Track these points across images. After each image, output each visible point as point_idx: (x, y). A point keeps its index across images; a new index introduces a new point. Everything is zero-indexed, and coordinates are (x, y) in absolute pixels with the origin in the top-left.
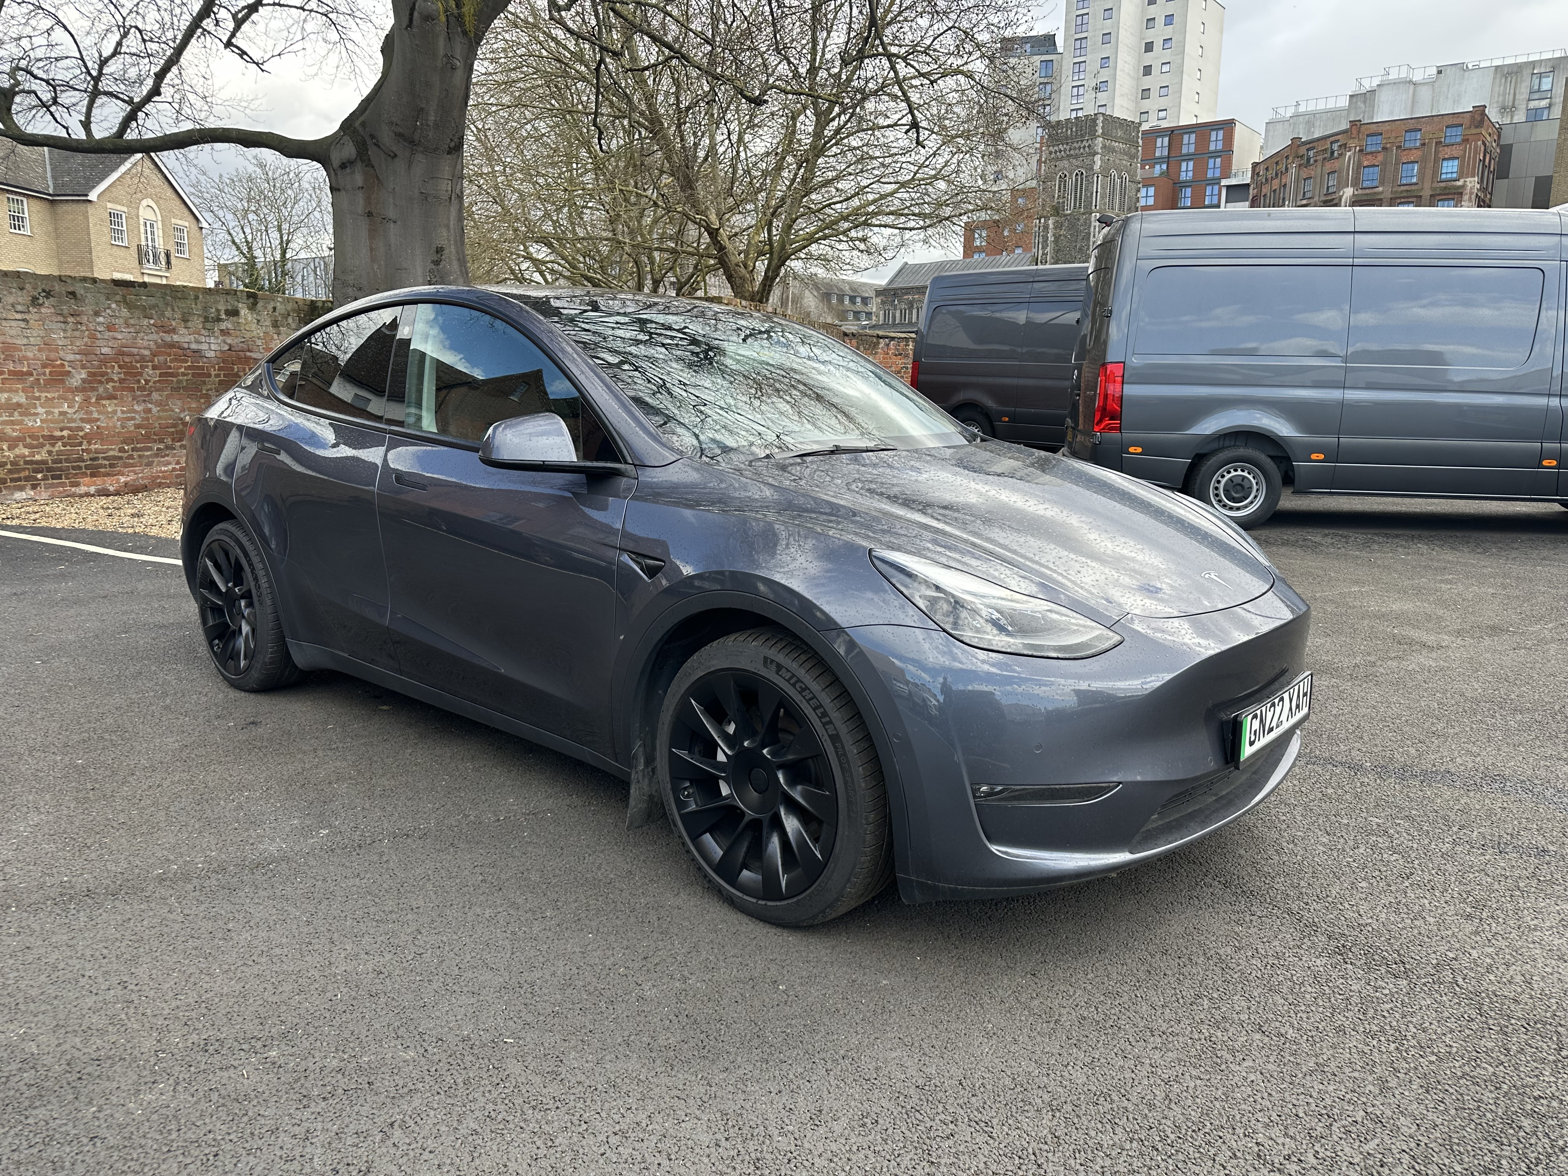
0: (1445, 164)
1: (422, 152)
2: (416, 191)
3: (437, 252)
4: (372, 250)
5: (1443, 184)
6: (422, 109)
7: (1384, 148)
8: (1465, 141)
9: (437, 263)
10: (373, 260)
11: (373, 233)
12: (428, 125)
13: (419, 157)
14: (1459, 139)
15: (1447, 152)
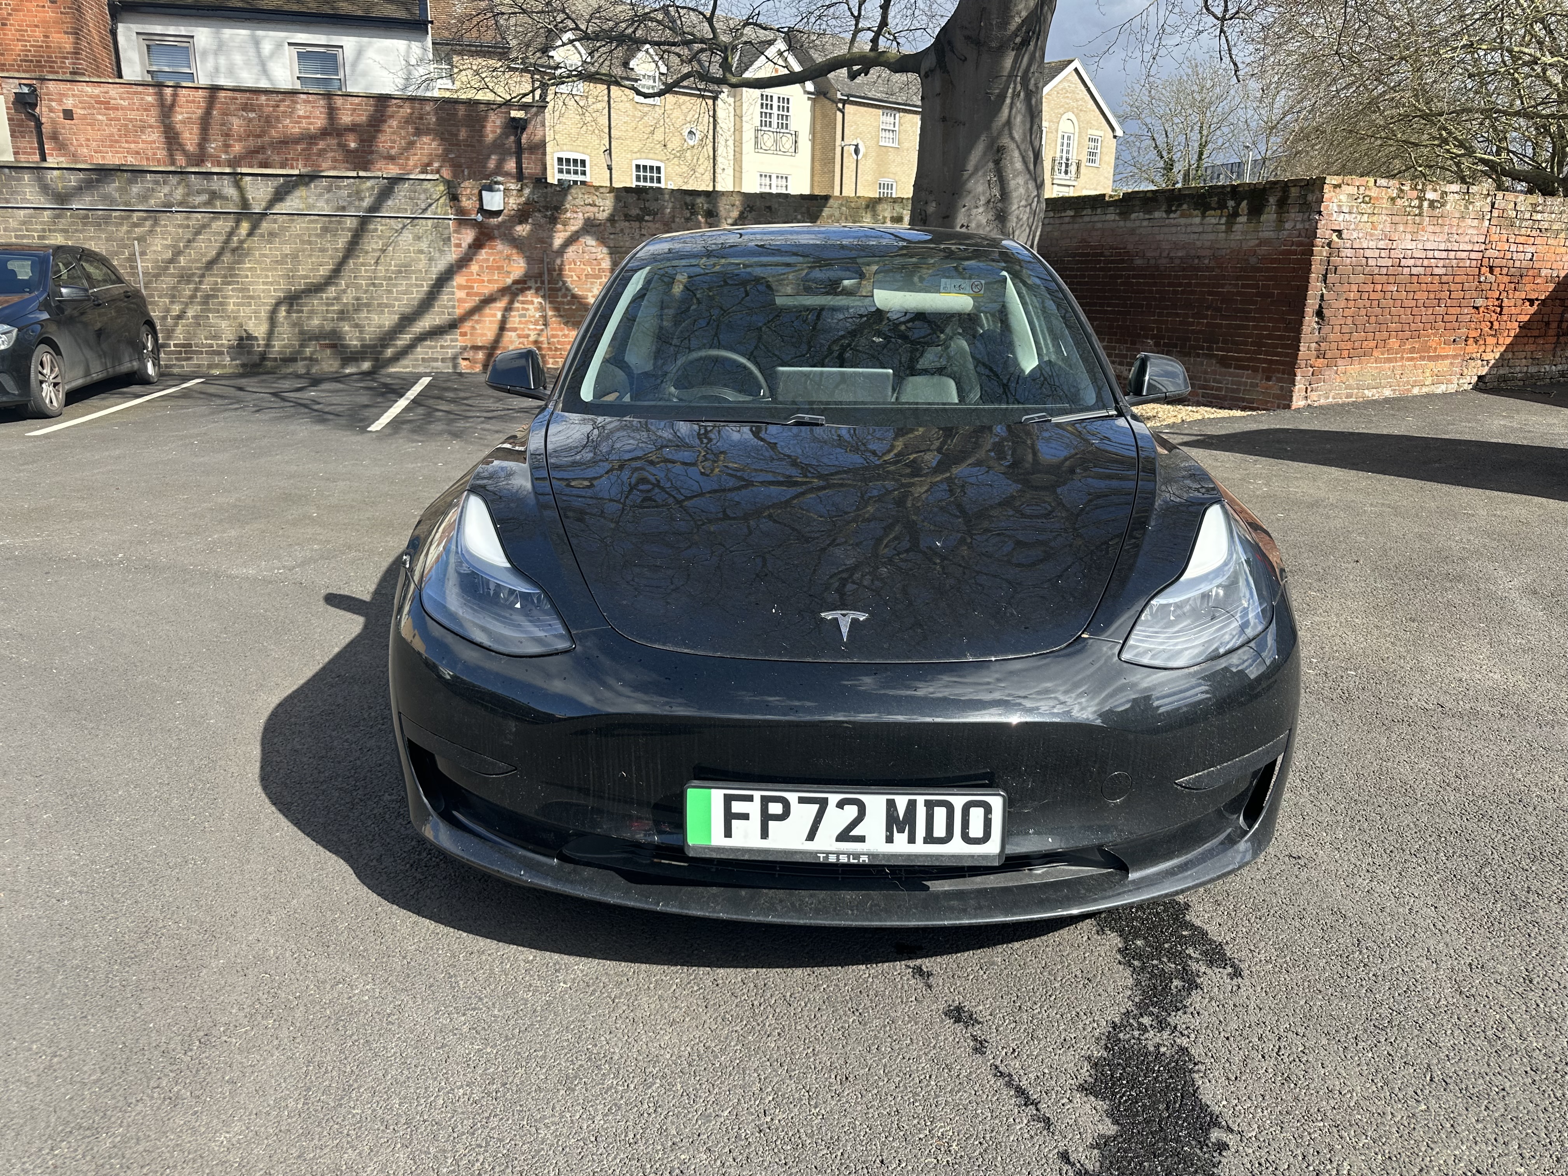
1: (987, 53)
3: (998, 151)
4: (944, 153)
6: (984, 9)
9: (997, 162)
10: (944, 163)
11: (946, 137)
12: (991, 25)
13: (985, 58)
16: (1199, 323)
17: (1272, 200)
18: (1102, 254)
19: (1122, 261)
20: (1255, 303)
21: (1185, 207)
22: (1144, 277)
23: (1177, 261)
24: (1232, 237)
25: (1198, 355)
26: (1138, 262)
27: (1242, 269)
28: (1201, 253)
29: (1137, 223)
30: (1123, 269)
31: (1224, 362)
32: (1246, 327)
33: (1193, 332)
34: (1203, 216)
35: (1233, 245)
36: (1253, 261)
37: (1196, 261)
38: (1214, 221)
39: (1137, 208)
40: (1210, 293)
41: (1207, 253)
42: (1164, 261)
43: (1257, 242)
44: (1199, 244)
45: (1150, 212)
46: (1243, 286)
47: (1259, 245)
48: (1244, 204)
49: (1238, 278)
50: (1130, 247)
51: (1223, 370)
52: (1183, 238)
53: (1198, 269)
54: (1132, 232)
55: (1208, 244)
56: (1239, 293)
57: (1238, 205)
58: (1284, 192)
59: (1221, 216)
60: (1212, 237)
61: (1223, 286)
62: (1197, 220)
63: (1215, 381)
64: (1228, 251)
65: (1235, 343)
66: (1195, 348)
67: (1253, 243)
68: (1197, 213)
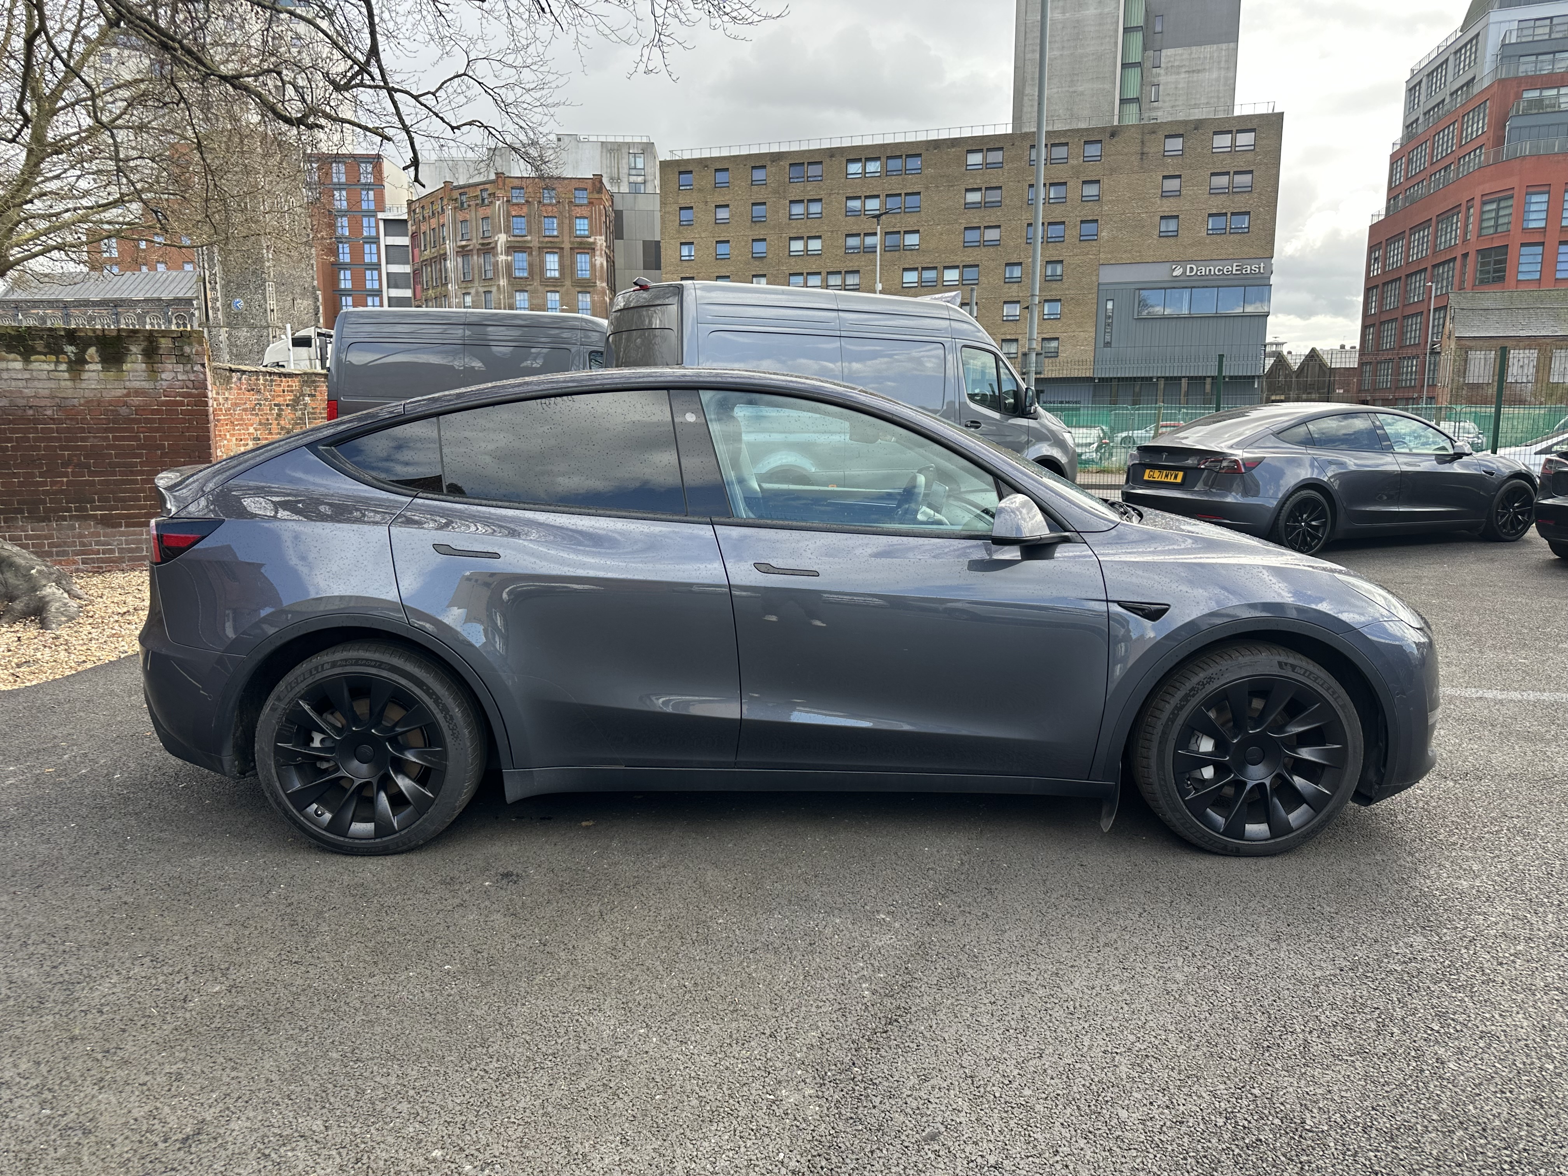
0: (578, 221)
5: (578, 240)
7: (527, 201)
8: (591, 203)
14: (586, 202)
15: (578, 211)
16: (53, 483)
17: (134, 349)
20: (140, 456)
24: (84, 385)
25: (64, 519)
27: (109, 421)
28: (32, 402)
31: (107, 522)
32: (135, 482)
33: (46, 493)
34: (27, 360)
35: (87, 394)
36: (124, 411)
37: (31, 412)
38: (45, 366)
40: (63, 448)
41: (47, 402)
43: (125, 391)
44: (28, 392)
46: (115, 438)
47: (128, 395)
48: (92, 350)
49: (106, 430)
51: (109, 530)
53: (36, 421)
55: (46, 392)
56: (109, 447)
57: (84, 351)
58: (151, 342)
59: (57, 362)
60: (52, 385)
61: (83, 439)
62: (19, 365)
63: (98, 543)
64: (82, 401)
65: (123, 500)
66: (55, 511)
67: (119, 393)
68: (12, 356)
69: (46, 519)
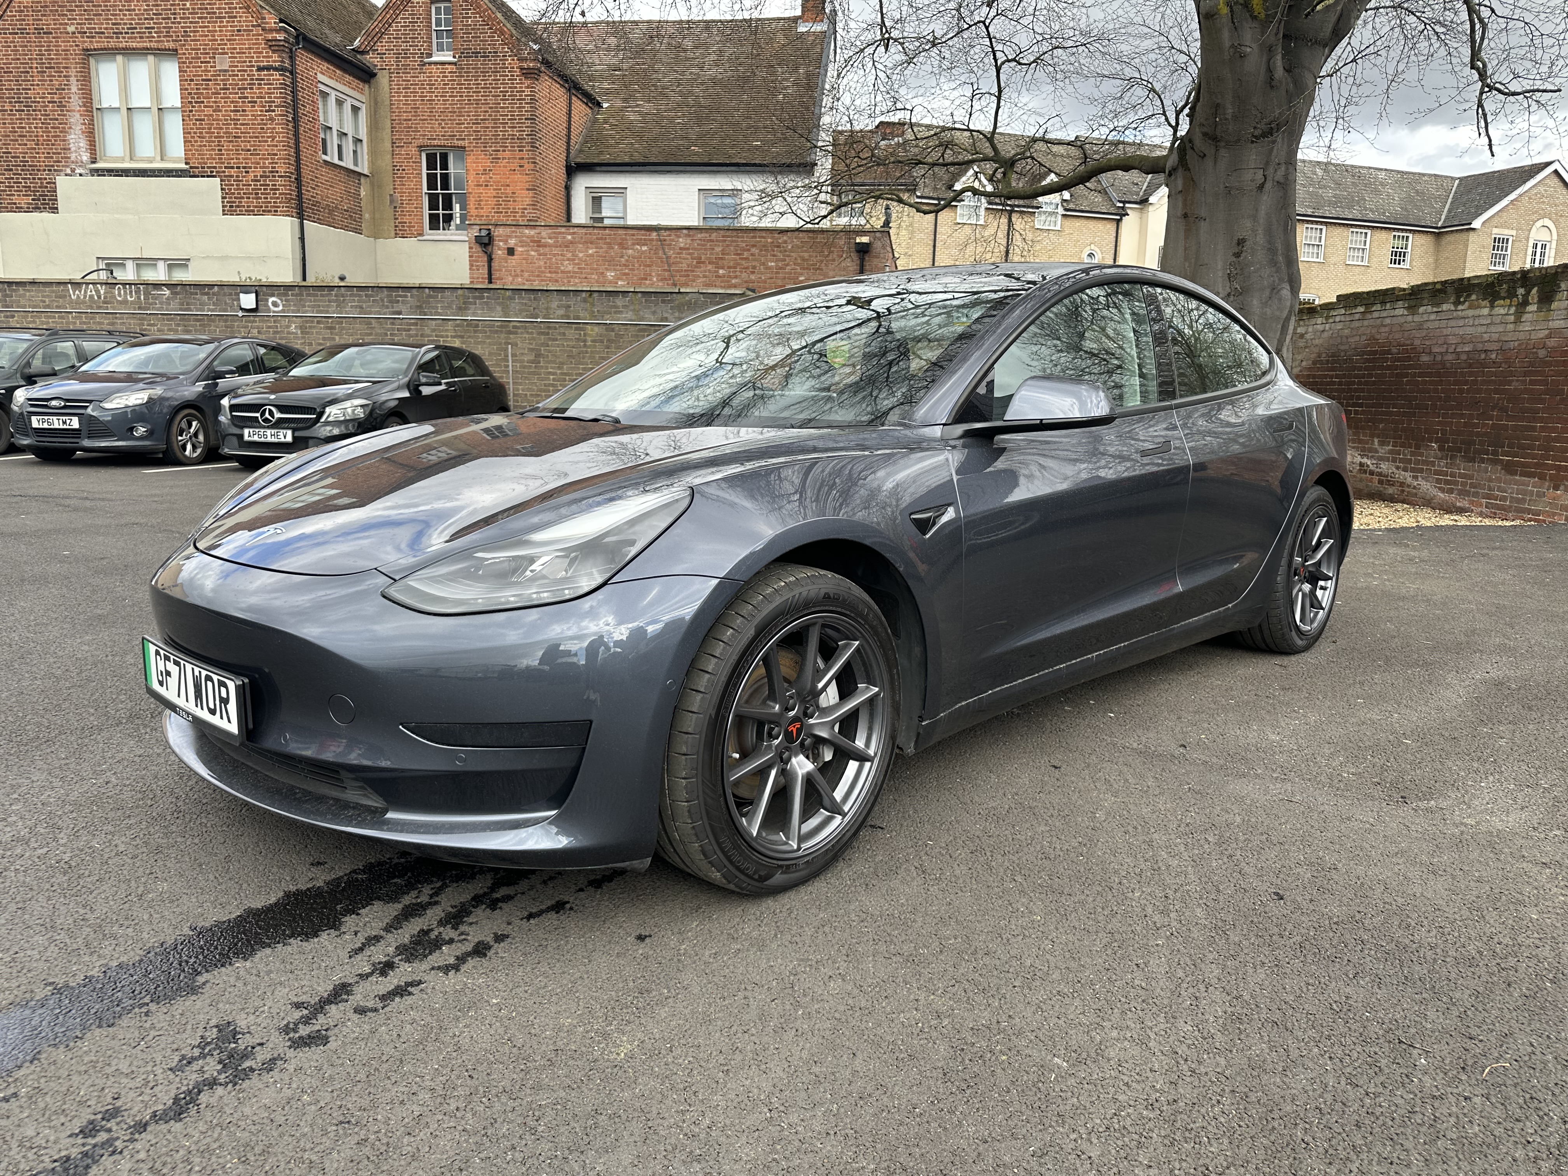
1: (1224, 147)
2: (1222, 186)
3: (1238, 244)
4: (1186, 249)
6: (1218, 105)
9: (1237, 255)
10: (1186, 259)
11: (1188, 232)
12: (1226, 119)
13: (1223, 152)
17: (1564, 285)
18: (1389, 352)
19: (1409, 359)
20: (1542, 401)
21: (1474, 297)
22: (1430, 375)
23: (1464, 357)
24: (1521, 328)
25: (1482, 461)
26: (1425, 358)
27: (1531, 364)
28: (1488, 346)
29: (1425, 317)
30: (1410, 367)
31: (1509, 468)
32: (1534, 429)
33: (1478, 434)
34: (1492, 307)
35: (1522, 336)
36: (1542, 353)
37: (1483, 356)
38: (1502, 311)
39: (1425, 302)
40: (1496, 391)
41: (1495, 346)
42: (1449, 357)
43: (1547, 332)
44: (1486, 337)
45: (1438, 305)
46: (1532, 382)
47: (1549, 336)
48: (1535, 290)
49: (1525, 374)
50: (1417, 342)
51: (1509, 477)
52: (1469, 330)
53: (1483, 364)
54: (1420, 326)
55: (1495, 337)
56: (1526, 391)
57: (1528, 293)
59: (1510, 306)
60: (1500, 328)
61: (1509, 383)
62: (1486, 311)
63: (1500, 489)
64: (1516, 344)
65: (1522, 447)
66: (1480, 452)
67: (1542, 334)
68: (1486, 303)
69: (1473, 460)
